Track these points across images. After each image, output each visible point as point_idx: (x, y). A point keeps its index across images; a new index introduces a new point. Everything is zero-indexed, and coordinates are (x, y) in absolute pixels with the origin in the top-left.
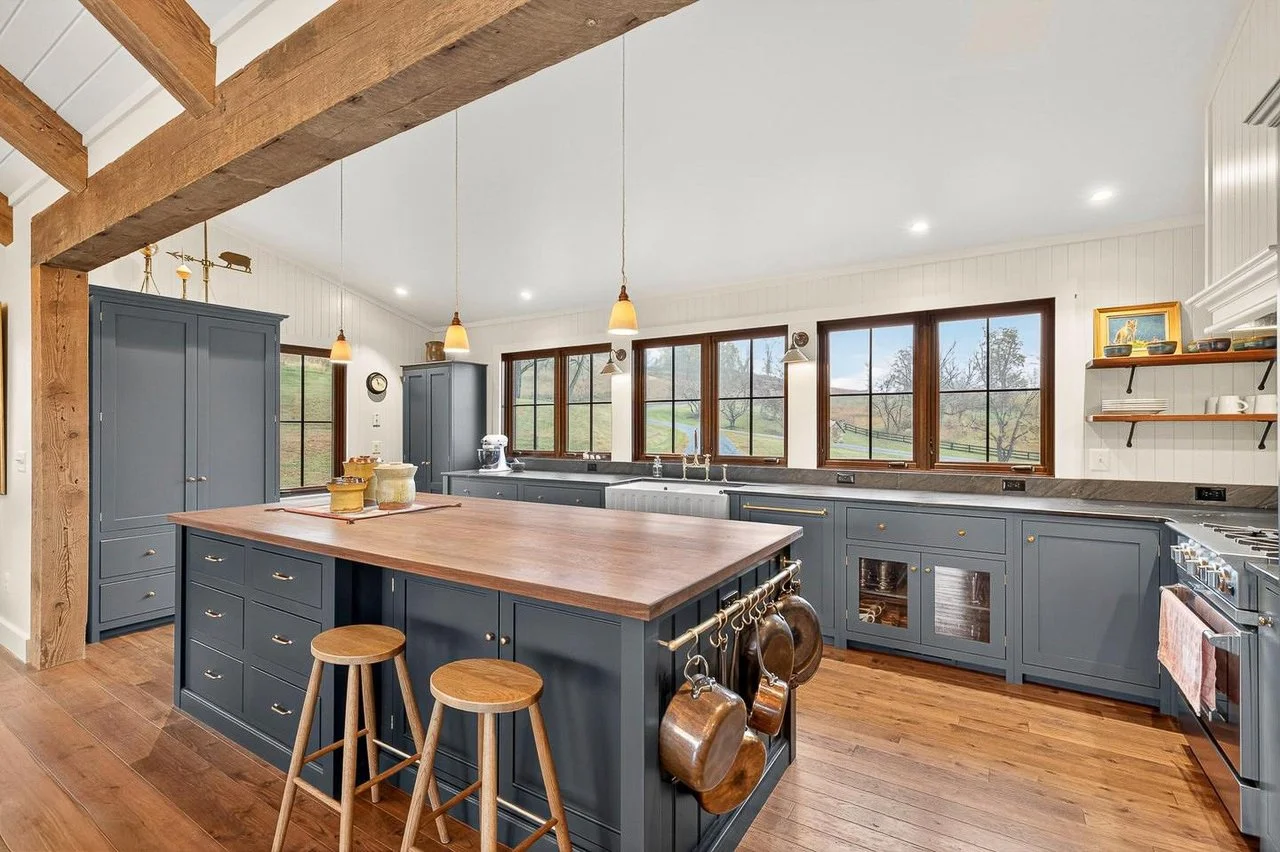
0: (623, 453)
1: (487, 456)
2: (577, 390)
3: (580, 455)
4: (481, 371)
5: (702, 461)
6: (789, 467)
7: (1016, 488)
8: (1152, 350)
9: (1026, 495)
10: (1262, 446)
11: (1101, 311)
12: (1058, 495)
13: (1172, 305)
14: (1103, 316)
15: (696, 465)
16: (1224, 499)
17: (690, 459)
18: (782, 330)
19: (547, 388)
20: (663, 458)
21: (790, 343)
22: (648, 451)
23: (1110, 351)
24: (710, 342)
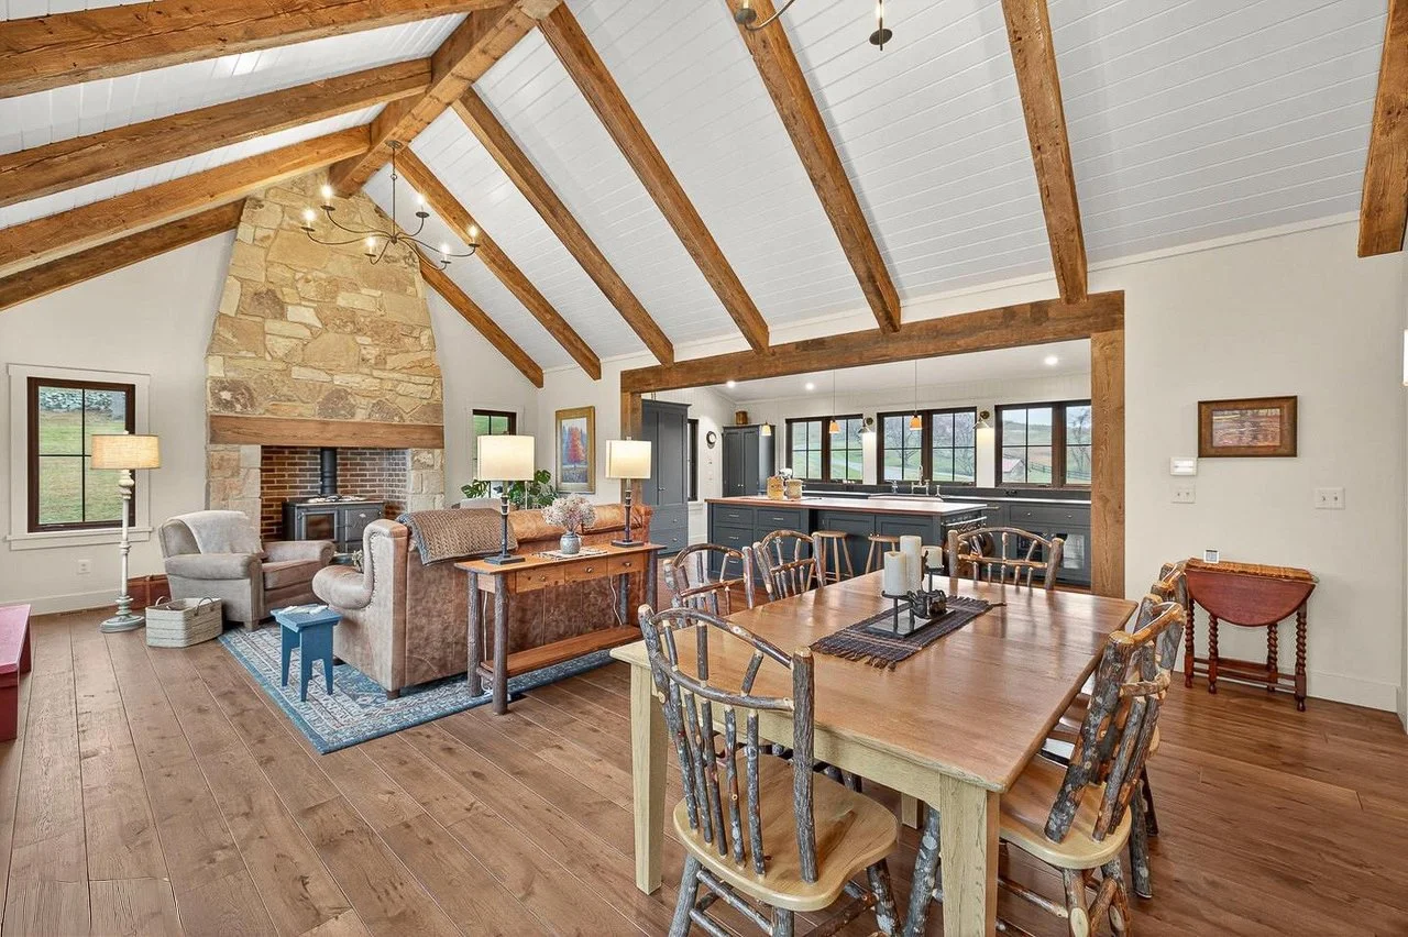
0: (871, 480)
2: (836, 444)
3: (841, 481)
4: (774, 429)
5: (923, 483)
6: (977, 486)
15: (920, 486)
17: (916, 483)
18: (974, 409)
19: (816, 444)
20: (898, 482)
21: (978, 416)
22: (887, 478)
24: (927, 416)
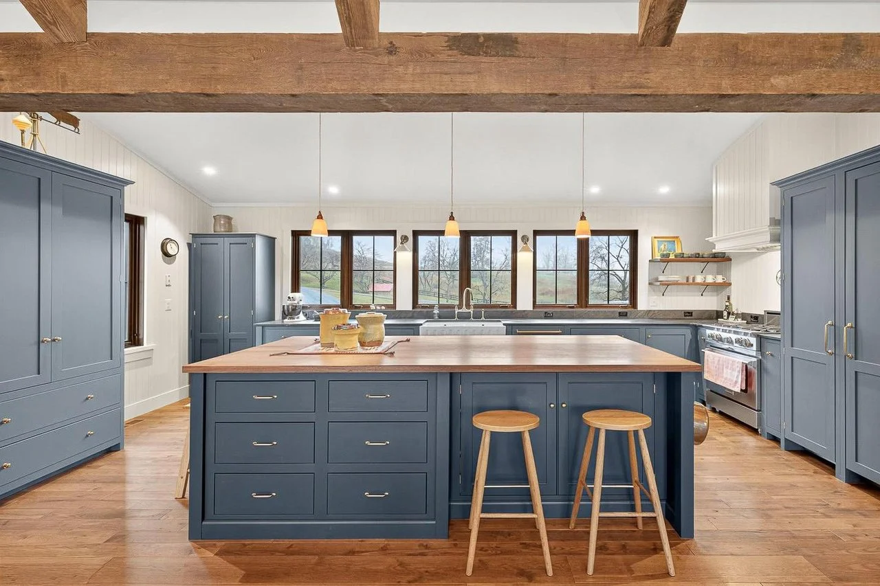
0: (406, 304)
1: (293, 310)
4: (271, 242)
6: (518, 309)
7: (623, 315)
8: (676, 256)
9: (628, 318)
10: (702, 295)
11: (655, 238)
12: (639, 318)
13: (677, 237)
14: (656, 239)
15: (464, 310)
16: (692, 316)
20: (439, 306)
22: (422, 302)
23: (663, 255)
